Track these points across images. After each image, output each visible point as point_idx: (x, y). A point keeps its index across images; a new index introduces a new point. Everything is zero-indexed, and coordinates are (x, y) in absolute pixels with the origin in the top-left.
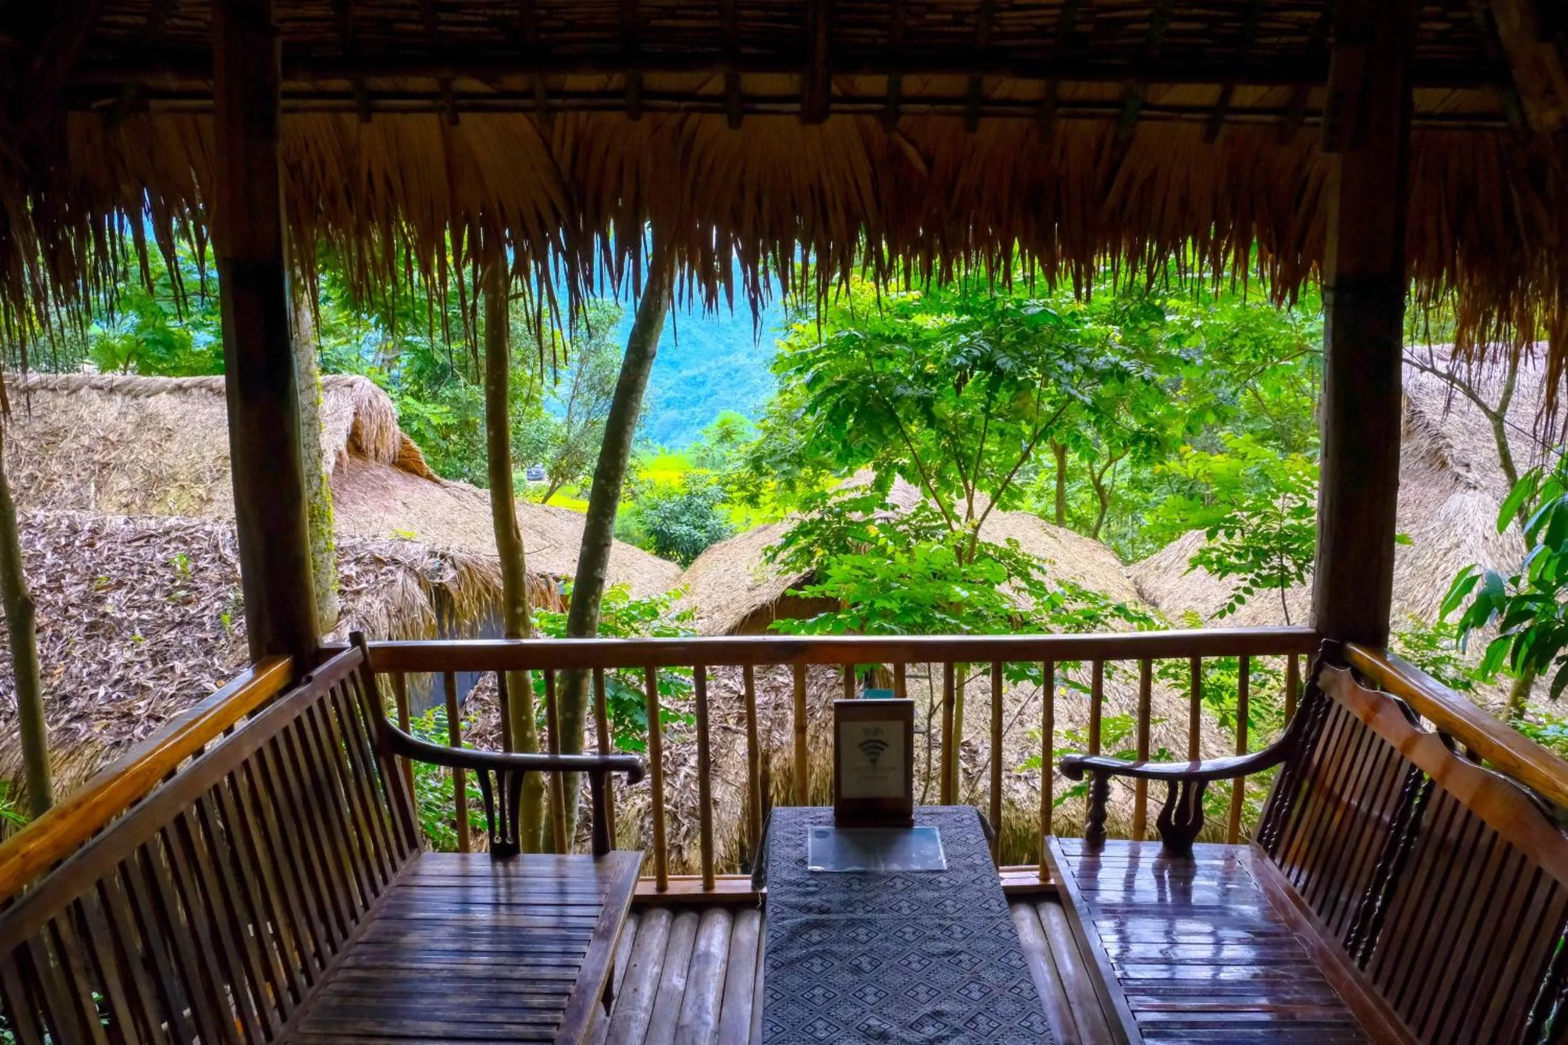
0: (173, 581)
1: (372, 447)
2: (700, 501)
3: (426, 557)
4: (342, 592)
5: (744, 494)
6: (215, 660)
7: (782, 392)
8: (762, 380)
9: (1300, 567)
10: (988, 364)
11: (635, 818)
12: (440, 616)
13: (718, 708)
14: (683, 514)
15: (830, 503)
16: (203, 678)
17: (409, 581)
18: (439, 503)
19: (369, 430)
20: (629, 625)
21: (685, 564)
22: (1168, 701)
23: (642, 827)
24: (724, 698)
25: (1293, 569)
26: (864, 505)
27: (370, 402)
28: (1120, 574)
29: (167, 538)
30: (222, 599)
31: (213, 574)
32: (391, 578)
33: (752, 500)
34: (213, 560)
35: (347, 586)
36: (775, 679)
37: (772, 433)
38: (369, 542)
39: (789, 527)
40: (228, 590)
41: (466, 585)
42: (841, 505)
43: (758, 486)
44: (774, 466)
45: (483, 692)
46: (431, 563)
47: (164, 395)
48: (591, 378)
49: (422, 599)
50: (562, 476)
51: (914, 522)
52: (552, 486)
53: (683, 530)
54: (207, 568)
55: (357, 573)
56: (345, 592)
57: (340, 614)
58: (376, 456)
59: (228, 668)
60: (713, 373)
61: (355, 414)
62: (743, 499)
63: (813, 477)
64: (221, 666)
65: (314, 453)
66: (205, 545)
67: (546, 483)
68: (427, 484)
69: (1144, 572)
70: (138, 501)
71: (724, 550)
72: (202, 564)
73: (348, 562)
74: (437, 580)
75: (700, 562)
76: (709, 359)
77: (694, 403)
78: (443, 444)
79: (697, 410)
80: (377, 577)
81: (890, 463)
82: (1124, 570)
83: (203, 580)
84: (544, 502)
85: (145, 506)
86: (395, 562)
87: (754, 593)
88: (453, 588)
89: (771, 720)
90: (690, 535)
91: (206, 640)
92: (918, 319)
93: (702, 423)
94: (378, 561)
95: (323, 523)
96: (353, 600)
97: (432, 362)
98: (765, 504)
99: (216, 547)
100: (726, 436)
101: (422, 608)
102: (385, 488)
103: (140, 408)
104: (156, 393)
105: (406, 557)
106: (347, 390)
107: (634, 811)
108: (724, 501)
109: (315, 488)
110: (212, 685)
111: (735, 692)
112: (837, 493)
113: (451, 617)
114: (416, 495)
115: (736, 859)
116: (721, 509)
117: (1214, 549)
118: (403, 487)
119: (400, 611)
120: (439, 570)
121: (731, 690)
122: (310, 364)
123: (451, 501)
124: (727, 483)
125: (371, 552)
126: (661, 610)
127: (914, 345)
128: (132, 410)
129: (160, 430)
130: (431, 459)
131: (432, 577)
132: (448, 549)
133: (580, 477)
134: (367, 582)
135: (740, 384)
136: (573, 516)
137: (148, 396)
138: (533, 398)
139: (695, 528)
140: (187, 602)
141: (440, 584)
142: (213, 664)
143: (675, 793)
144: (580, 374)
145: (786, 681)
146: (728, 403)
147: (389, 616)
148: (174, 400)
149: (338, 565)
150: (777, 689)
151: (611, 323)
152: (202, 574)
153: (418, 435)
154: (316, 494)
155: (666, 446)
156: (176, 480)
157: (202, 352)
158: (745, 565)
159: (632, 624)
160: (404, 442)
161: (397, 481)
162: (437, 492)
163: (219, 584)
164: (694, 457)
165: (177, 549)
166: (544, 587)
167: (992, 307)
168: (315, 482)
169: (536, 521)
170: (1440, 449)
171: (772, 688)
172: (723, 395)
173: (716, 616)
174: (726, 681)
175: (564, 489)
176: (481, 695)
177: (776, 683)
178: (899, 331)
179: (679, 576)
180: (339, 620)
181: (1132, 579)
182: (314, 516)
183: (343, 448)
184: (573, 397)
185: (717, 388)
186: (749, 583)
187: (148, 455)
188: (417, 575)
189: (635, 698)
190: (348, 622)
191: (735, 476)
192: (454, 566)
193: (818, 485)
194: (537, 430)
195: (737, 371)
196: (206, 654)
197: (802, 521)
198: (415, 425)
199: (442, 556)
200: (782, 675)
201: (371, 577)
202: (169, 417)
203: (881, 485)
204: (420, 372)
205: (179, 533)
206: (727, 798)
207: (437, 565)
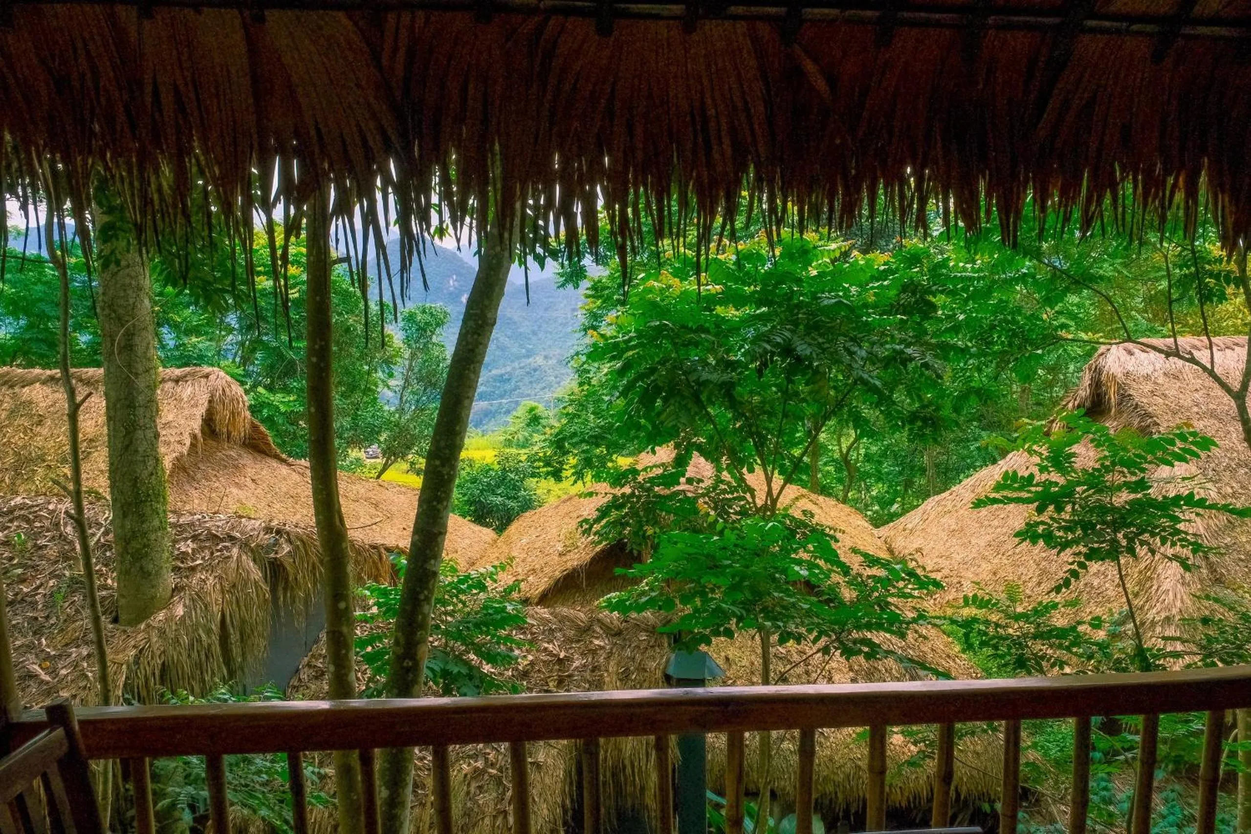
0: (11, 559)
1: (225, 430)
2: (512, 476)
3: (262, 533)
4: (176, 569)
5: (550, 469)
6: (43, 640)
7: (581, 384)
8: (556, 377)
9: (1131, 541)
10: (787, 350)
11: (461, 783)
12: (274, 591)
13: (539, 671)
14: (499, 487)
15: (640, 479)
16: (28, 659)
17: (244, 557)
18: (285, 479)
19: (223, 415)
20: (457, 597)
21: (501, 529)
22: (932, 650)
23: (468, 793)
24: (544, 662)
25: (1124, 543)
26: (669, 480)
27: (223, 390)
28: (872, 535)
29: (11, 517)
30: (58, 577)
31: (52, 552)
32: (226, 554)
33: (557, 475)
34: (53, 538)
35: (182, 562)
36: (591, 642)
37: (572, 418)
38: (207, 519)
39: (602, 501)
40: (64, 568)
41: (301, 558)
42: (651, 480)
43: (561, 463)
44: (574, 445)
45: (317, 659)
46: (267, 539)
47: (37, 385)
48: (420, 370)
49: (256, 574)
50: (394, 454)
51: (713, 495)
52: (386, 464)
53: (499, 500)
54: (46, 546)
55: (193, 549)
56: (180, 568)
57: (173, 590)
58: (228, 438)
59: (55, 648)
60: (517, 372)
61: (210, 402)
62: (548, 473)
63: (607, 455)
64: (48, 646)
65: (150, 434)
66: (47, 523)
67: (380, 461)
68: (275, 463)
69: (892, 533)
70: (7, 480)
71: (534, 518)
72: (41, 542)
73: (186, 539)
74: (272, 555)
75: (513, 528)
76: (512, 362)
77: (501, 396)
78: (291, 429)
79: (504, 401)
80: (212, 553)
81: (689, 443)
82: (875, 531)
83: (41, 557)
84: (378, 477)
85: (14, 484)
86: (232, 538)
87: (564, 559)
88: (288, 563)
89: (589, 682)
90: (504, 505)
91: (36, 619)
92: (719, 310)
93: (508, 412)
94: (214, 538)
95: (158, 502)
96: (187, 577)
97: (281, 357)
98: (567, 478)
99: (57, 525)
100: (534, 420)
101: (256, 582)
102: (236, 467)
103: (15, 396)
104: (31, 383)
105: (242, 534)
106: (203, 381)
107: (461, 777)
108: (533, 475)
109: (150, 469)
110: (36, 667)
111: (555, 655)
112: (645, 469)
113: (285, 589)
114: (264, 472)
115: (560, 822)
116: (531, 482)
117: (1042, 523)
118: (252, 466)
119: (234, 586)
120: (275, 545)
121: (551, 654)
122: (148, 348)
123: (296, 477)
124: (535, 461)
125: (208, 529)
126: (489, 583)
127: (717, 335)
128: (7, 399)
129: (32, 416)
130: (279, 441)
131: (267, 553)
132: (285, 525)
133: (410, 456)
134: (203, 558)
135: (538, 381)
136: (403, 489)
137: (23, 387)
138: (370, 389)
139: (509, 498)
140: (22, 580)
141: (276, 559)
142: (40, 644)
143: (500, 757)
144: (410, 368)
145: (602, 644)
146: (529, 395)
147: (222, 591)
148: (47, 390)
149: (175, 542)
150: (594, 652)
151: (438, 325)
152: (40, 552)
153: (269, 421)
154: (152, 474)
155: (479, 430)
156: (44, 461)
157: (82, 350)
158: (555, 531)
159: (461, 596)
160: (254, 427)
161: (247, 459)
162: (284, 470)
163: (57, 562)
164: (502, 438)
165: (18, 527)
166: (376, 557)
167: (790, 299)
168: (151, 462)
169: (370, 495)
170: (1149, 426)
171: (589, 650)
172: (525, 390)
173: (531, 578)
174: (546, 645)
175: (396, 465)
176: (314, 662)
177: (592, 647)
178: (702, 322)
179: (495, 541)
180: (172, 596)
181: (883, 539)
182: (149, 495)
183: (198, 431)
184: (404, 388)
185: (520, 384)
186: (560, 549)
187: (20, 438)
188: (252, 550)
189: (464, 671)
190: (181, 598)
191: (541, 455)
192: (289, 541)
193: (612, 461)
194: (373, 416)
195: (535, 370)
196: (35, 633)
197: (615, 496)
198: (265, 412)
199: (278, 532)
200: (597, 638)
201: (207, 554)
202: (41, 405)
203: (681, 462)
204: (272, 367)
205: (22, 512)
206: (550, 761)
207: (272, 541)
